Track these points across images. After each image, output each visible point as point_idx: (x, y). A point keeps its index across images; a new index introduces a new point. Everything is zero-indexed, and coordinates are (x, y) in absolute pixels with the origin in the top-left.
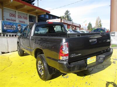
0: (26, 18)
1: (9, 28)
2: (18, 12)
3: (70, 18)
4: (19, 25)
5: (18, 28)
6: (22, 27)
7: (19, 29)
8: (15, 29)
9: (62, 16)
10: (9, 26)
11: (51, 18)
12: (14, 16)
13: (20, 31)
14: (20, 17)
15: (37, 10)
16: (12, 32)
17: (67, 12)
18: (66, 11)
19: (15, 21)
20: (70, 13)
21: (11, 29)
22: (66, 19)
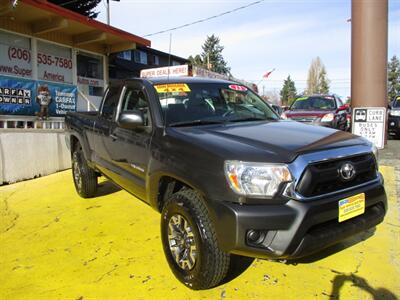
1: (7, 100)
2: (38, 43)
3: (223, 62)
4: (44, 89)
5: (40, 97)
6: (54, 95)
7: (43, 103)
8: (27, 101)
9: (194, 57)
10: (7, 91)
12: (25, 55)
13: (45, 109)
14: (44, 60)
16: (16, 114)
17: (213, 41)
18: (206, 39)
19: (29, 72)
20: (220, 44)
21: (14, 100)
22: (209, 65)
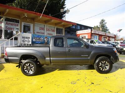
0: (53, 31)
1: (37, 40)
2: (47, 26)
3: (106, 27)
4: (46, 38)
5: (45, 40)
6: (49, 39)
7: (46, 41)
8: (42, 41)
9: (96, 26)
10: (37, 38)
11: (83, 29)
12: (43, 29)
13: (46, 43)
14: (48, 30)
15: (63, 23)
16: (39, 44)
17: (103, 21)
18: (101, 20)
19: (44, 33)
20: (105, 22)
21: (39, 40)
22: (101, 29)
